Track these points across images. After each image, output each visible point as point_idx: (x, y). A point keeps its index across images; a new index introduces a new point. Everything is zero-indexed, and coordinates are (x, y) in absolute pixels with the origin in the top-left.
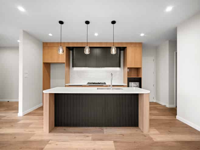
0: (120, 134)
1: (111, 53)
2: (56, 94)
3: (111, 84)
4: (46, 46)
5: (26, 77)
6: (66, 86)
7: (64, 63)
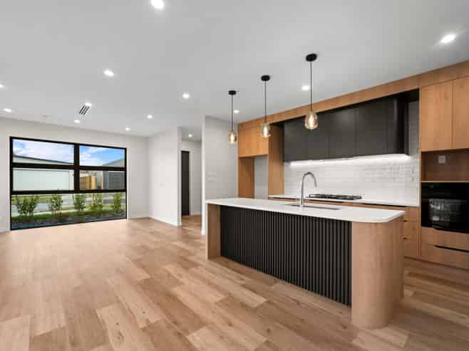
0: (294, 300)
1: (307, 127)
2: (223, 208)
3: (302, 196)
4: (243, 128)
5: (210, 182)
6: (269, 198)
7: (267, 155)
